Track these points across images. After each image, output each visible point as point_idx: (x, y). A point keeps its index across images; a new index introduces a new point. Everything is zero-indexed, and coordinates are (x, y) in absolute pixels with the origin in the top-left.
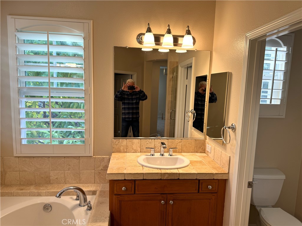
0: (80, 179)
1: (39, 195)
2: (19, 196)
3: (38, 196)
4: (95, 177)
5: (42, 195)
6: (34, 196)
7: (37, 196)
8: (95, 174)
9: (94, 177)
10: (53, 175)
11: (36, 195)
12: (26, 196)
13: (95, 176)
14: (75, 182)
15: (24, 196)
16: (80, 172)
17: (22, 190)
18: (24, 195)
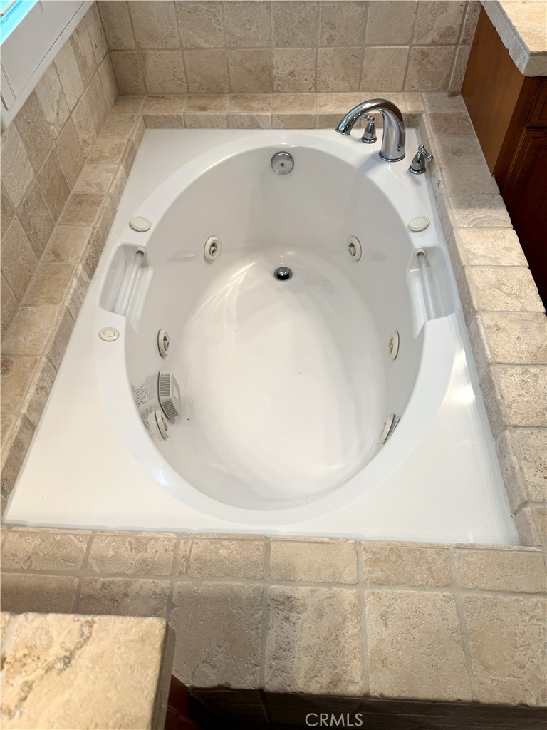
0: (360, 76)
1: (254, 124)
2: (200, 127)
3: (250, 127)
4: (406, 71)
5: (261, 125)
6: (241, 127)
7: (248, 128)
8: (408, 60)
9: (404, 70)
10: (282, 61)
11: (246, 125)
12: (218, 127)
13: (407, 67)
14: (347, 85)
15: (212, 127)
16: (363, 52)
17: (203, 109)
18: (214, 124)
